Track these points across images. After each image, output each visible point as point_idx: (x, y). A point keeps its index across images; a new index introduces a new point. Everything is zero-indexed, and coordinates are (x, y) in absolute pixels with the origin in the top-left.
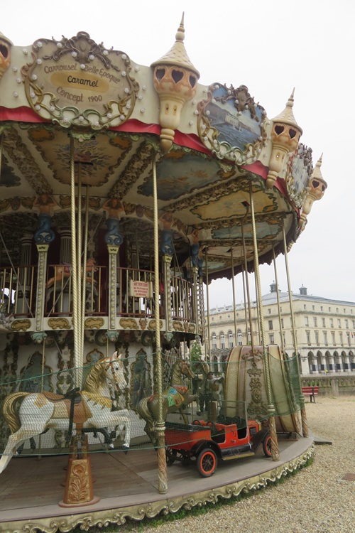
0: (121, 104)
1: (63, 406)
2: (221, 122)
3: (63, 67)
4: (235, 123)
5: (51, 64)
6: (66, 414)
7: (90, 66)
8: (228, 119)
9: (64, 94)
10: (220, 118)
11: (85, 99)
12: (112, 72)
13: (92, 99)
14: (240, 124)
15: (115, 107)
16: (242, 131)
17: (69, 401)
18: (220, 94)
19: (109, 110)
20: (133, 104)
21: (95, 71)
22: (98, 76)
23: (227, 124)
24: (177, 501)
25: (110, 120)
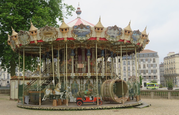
0: (55, 36)
1: (51, 91)
2: (77, 33)
3: (45, 32)
4: (82, 32)
5: (43, 32)
6: (52, 92)
7: (49, 31)
8: (79, 32)
9: (46, 36)
10: (77, 32)
11: (49, 36)
12: (53, 31)
13: (50, 36)
14: (83, 31)
15: (54, 37)
16: (84, 33)
17: (52, 90)
18: (76, 27)
19: (53, 38)
20: (58, 35)
21: (50, 31)
22: (50, 32)
23: (79, 33)
24: (69, 108)
25: (54, 39)
